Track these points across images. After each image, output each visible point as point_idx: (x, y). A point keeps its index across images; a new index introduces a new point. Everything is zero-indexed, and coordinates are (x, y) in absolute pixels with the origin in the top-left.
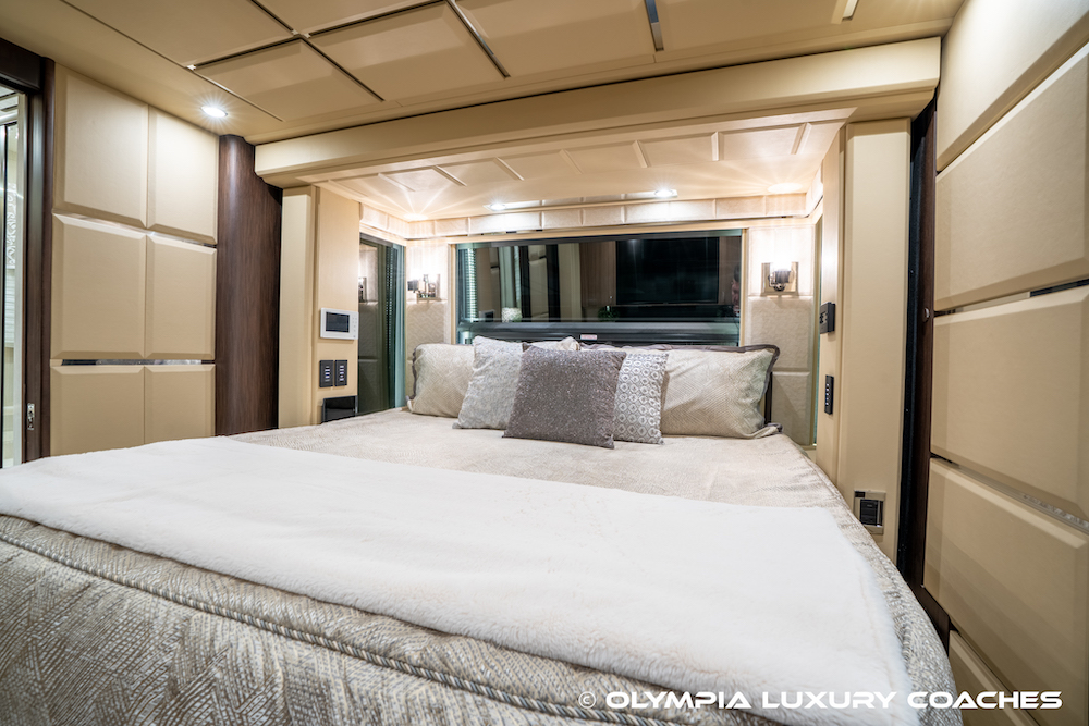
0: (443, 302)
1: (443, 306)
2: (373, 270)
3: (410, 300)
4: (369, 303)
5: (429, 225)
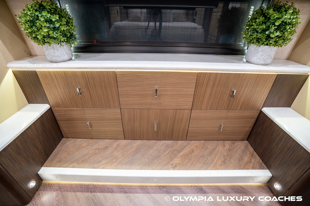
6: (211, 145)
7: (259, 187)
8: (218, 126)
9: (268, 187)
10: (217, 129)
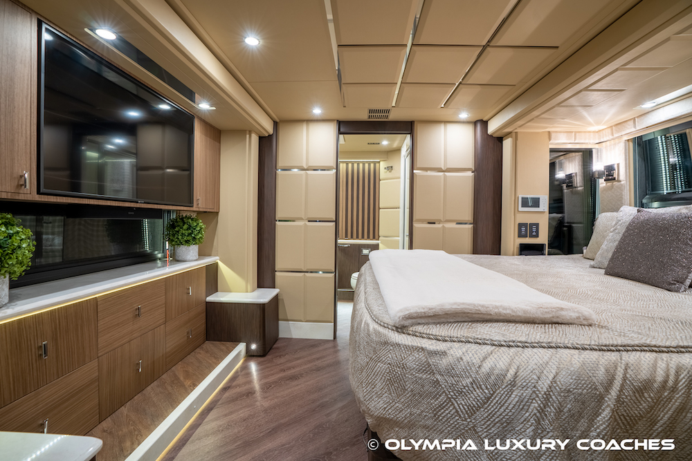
0: (622, 183)
1: (622, 185)
2: (580, 167)
3: (602, 183)
4: (579, 189)
5: (609, 130)
6: (190, 358)
7: (246, 361)
8: (186, 334)
9: (250, 355)
10: (186, 338)
